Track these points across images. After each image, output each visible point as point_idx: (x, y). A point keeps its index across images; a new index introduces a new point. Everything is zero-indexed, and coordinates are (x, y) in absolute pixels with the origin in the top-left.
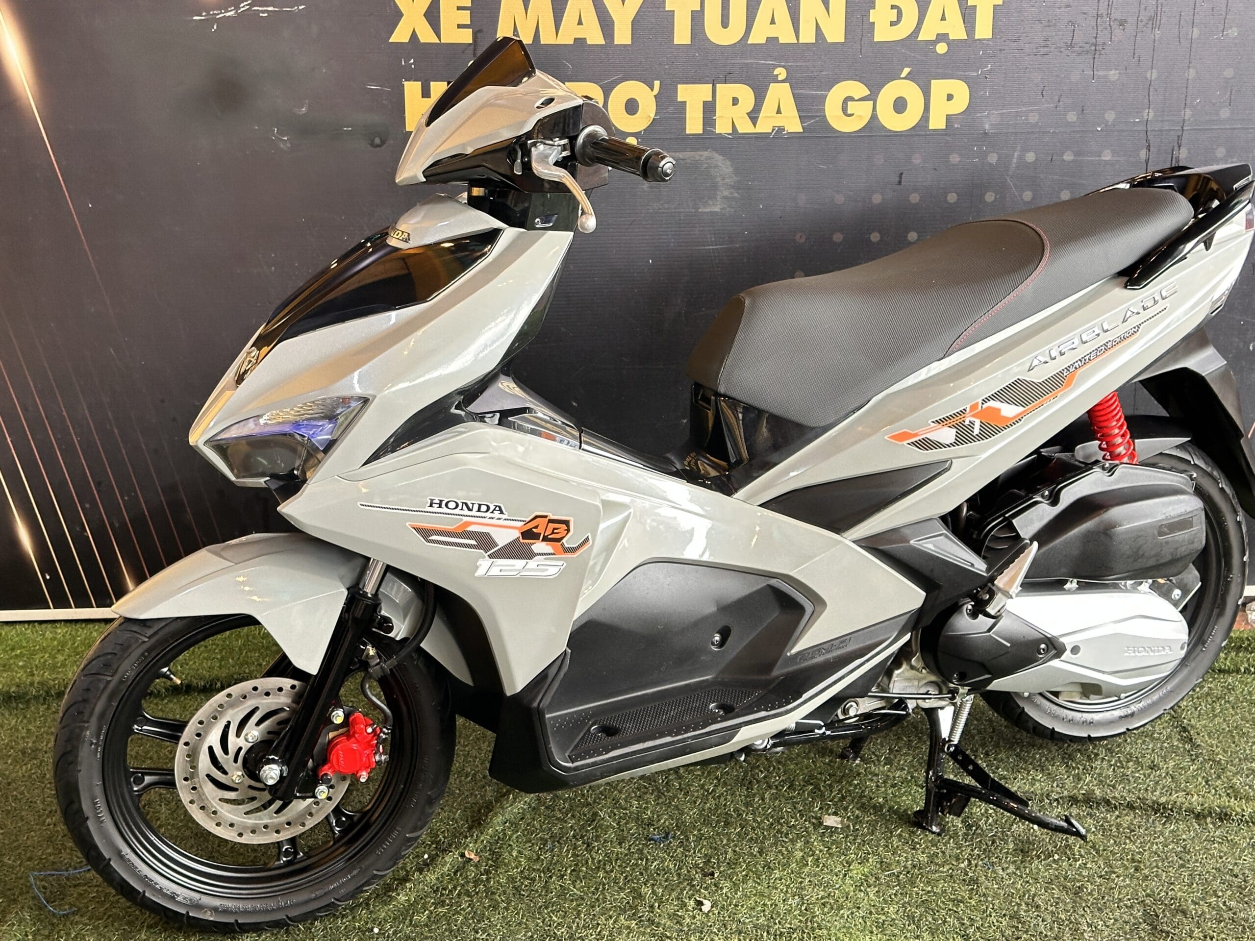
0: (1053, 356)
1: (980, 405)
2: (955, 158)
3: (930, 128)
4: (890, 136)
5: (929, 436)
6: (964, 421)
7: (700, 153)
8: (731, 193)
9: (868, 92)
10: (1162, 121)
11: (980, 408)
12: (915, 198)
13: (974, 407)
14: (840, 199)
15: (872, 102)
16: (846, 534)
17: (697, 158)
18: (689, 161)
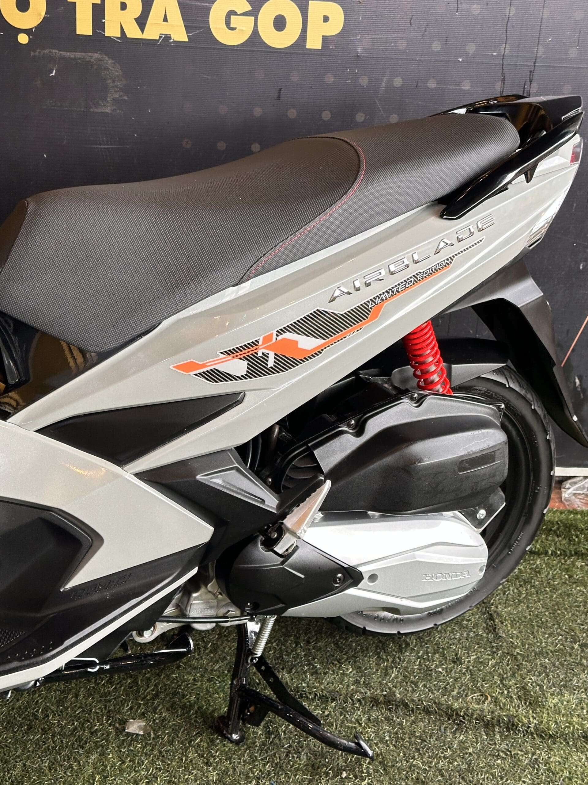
0: (357, 286)
1: (275, 336)
2: (330, 79)
3: (307, 47)
4: (270, 52)
5: (218, 367)
6: (257, 354)
7: (90, 54)
8: (121, 96)
9: (250, 8)
10: (517, 56)
11: (274, 340)
12: (292, 114)
13: (268, 339)
14: (223, 110)
15: (253, 18)
16: (127, 467)
17: (87, 60)
18: (79, 61)
